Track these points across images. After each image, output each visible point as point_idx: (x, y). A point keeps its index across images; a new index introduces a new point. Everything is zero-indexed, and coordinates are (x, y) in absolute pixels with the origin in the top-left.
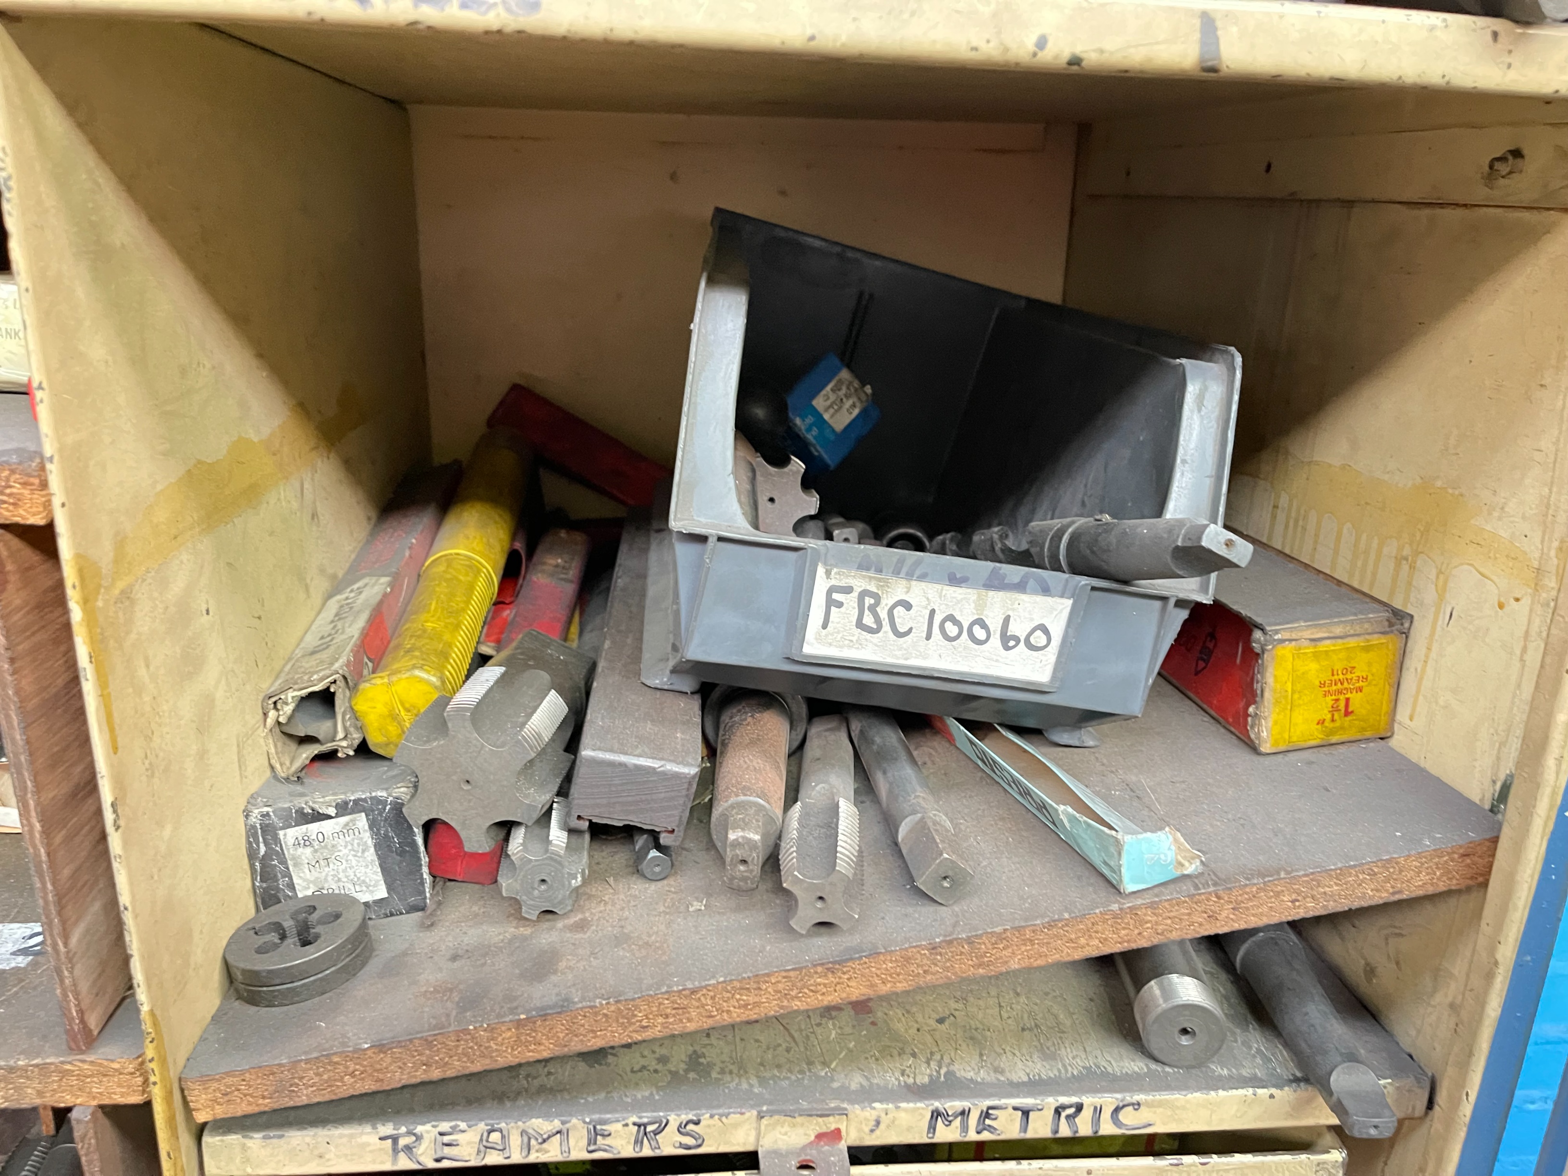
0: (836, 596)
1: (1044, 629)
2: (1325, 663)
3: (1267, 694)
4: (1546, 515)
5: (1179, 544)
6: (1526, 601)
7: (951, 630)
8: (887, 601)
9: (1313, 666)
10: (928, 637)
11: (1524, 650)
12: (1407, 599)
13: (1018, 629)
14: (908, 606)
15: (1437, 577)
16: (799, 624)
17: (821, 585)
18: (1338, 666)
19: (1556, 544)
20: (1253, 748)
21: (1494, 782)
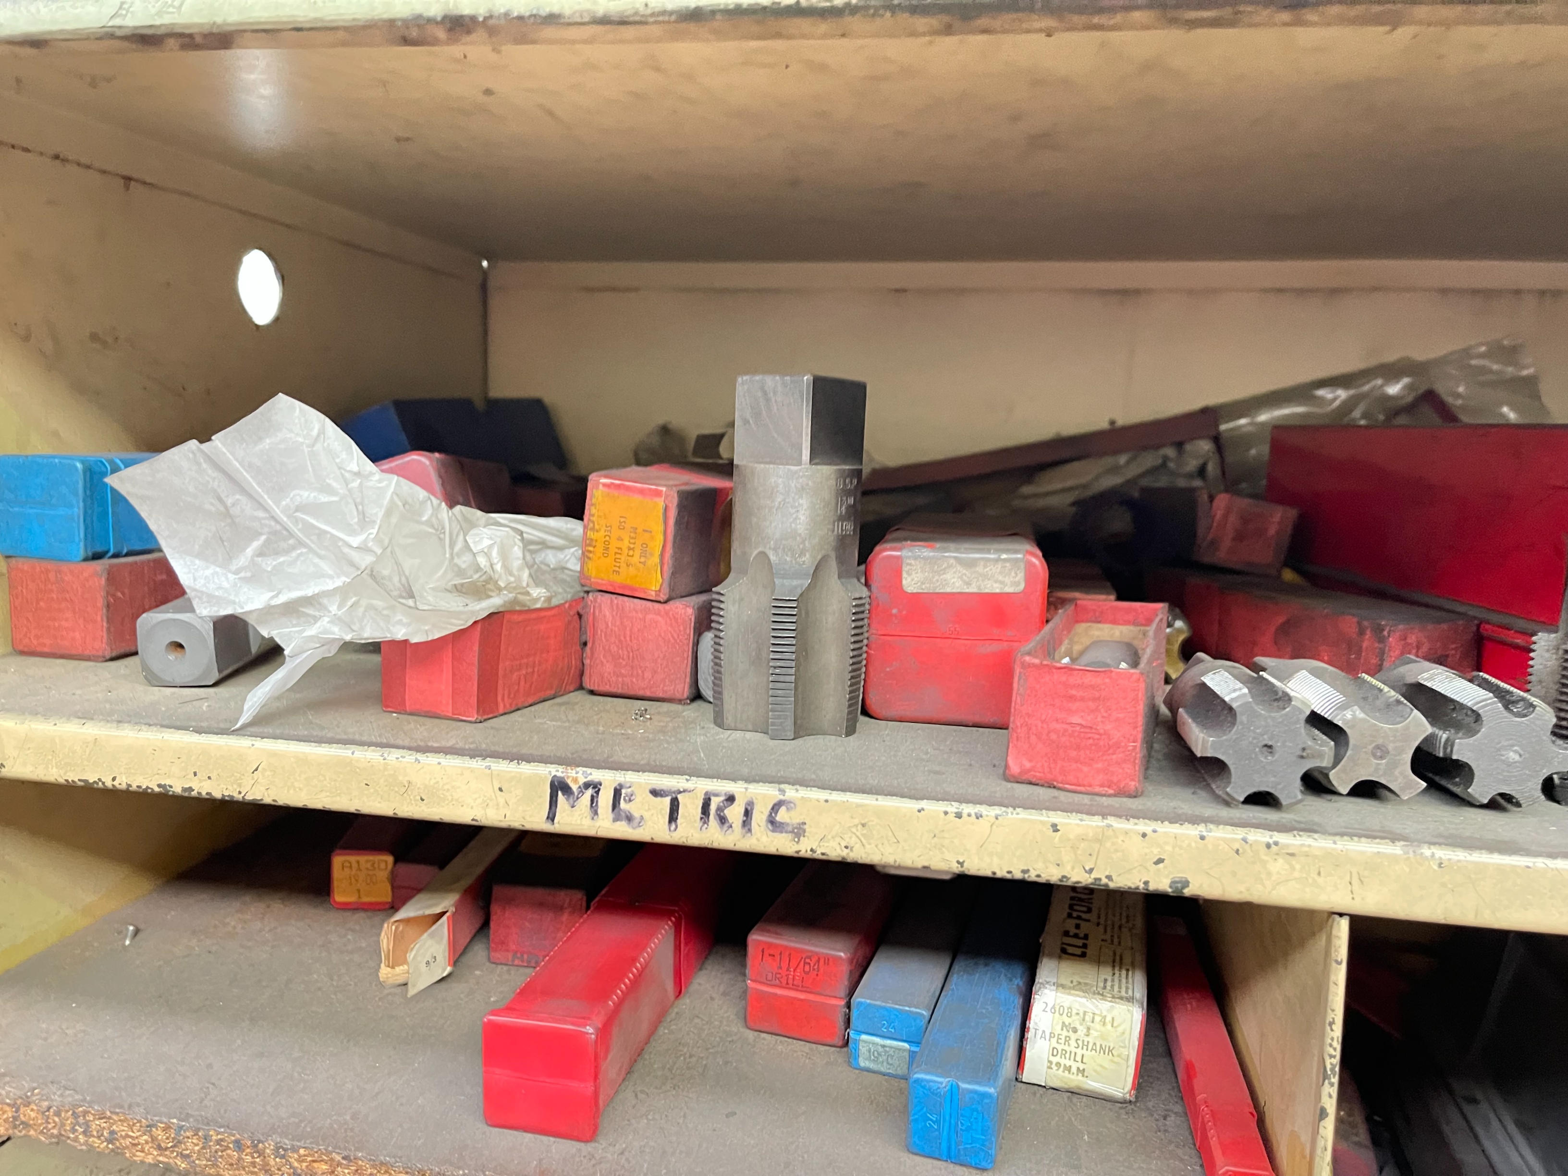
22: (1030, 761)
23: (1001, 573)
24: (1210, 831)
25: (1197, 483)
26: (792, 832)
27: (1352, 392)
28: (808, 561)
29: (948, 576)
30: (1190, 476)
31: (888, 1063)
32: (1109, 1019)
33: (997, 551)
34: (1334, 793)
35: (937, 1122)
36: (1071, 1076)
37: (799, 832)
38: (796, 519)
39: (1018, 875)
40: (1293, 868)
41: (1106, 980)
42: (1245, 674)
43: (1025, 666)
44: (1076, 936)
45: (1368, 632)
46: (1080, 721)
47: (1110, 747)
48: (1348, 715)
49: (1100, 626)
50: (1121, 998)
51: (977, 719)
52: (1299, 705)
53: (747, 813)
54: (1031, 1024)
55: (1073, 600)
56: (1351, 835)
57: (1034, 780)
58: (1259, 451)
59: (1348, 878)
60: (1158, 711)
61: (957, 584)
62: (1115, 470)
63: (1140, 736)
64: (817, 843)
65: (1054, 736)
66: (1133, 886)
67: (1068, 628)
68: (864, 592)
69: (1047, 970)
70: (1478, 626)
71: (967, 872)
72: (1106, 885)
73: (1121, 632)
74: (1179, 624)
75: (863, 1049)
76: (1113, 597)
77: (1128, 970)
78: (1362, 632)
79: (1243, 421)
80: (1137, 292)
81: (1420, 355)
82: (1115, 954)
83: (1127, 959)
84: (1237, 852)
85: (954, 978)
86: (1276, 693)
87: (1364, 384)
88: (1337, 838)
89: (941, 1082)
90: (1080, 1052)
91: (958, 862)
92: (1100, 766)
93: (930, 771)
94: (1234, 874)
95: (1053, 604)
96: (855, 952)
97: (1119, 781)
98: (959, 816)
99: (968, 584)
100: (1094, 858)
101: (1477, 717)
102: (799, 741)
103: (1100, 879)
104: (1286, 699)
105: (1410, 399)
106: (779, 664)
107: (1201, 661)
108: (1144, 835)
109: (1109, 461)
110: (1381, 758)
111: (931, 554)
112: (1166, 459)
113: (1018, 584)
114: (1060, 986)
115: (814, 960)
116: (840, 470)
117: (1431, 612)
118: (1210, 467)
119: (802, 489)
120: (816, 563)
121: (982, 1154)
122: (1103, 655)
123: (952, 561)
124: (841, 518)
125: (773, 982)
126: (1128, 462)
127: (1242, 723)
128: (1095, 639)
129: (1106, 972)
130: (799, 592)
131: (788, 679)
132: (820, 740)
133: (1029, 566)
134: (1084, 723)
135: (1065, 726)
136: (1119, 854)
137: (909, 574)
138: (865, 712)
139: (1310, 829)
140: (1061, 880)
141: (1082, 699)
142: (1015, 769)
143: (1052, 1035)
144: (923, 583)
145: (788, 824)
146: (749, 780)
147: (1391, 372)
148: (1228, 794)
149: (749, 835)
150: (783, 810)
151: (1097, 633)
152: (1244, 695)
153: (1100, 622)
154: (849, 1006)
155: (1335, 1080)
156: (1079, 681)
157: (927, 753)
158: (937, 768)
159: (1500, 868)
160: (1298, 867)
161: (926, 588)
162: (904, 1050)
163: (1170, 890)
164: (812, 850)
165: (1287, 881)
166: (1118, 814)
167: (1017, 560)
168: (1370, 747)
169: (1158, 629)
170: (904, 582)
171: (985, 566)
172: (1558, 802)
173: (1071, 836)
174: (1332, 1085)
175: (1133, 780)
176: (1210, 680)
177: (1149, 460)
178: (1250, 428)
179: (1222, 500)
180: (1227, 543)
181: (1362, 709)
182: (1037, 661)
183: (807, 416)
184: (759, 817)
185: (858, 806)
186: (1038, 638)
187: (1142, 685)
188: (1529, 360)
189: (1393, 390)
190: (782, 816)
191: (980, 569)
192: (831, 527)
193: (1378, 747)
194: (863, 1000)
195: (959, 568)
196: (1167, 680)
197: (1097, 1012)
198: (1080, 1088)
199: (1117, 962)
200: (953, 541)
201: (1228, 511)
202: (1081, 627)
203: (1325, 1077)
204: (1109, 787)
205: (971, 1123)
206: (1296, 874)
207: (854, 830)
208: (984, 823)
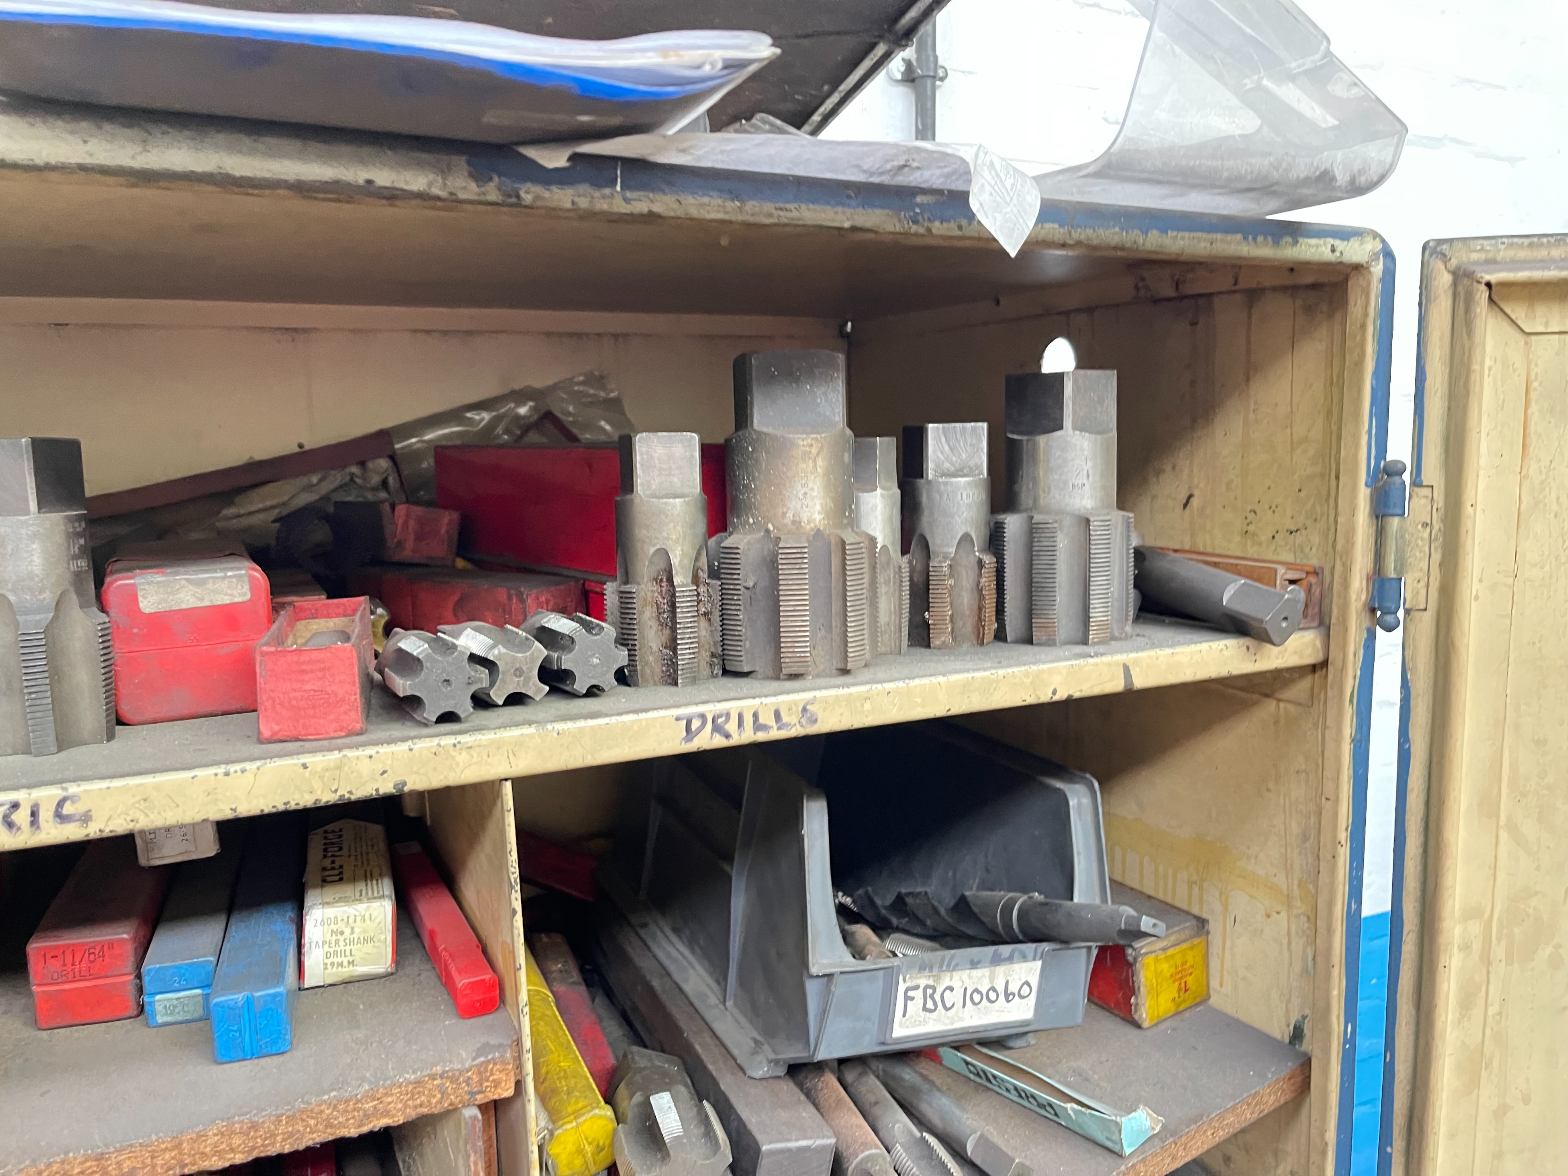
0: (910, 994)
1: (1027, 983)
2: (1172, 962)
3: (1142, 989)
4: (1286, 864)
5: (1123, 927)
6: (1284, 914)
7: (976, 997)
8: (939, 990)
9: (1165, 966)
10: (964, 1006)
11: (1289, 943)
12: (1201, 909)
13: (1013, 988)
14: (951, 989)
15: (1220, 897)
16: (890, 1018)
17: (902, 987)
18: (1179, 963)
19: (1296, 882)
20: (1138, 1026)
21: (1288, 1025)
22: (278, 724)
23: (229, 587)
24: (415, 744)
25: (383, 495)
26: (80, 820)
27: (494, 414)
28: (48, 597)
29: (182, 595)
30: (374, 489)
31: (185, 1012)
32: (367, 917)
33: (221, 570)
34: (496, 706)
35: (239, 1030)
36: (344, 970)
37: (86, 818)
38: (31, 562)
39: (281, 808)
40: (472, 756)
41: (361, 891)
42: (428, 637)
43: (263, 654)
44: (333, 869)
45: (514, 597)
46: (312, 687)
47: (338, 702)
48: (496, 652)
49: (317, 620)
50: (375, 898)
51: (225, 708)
52: (463, 649)
53: (34, 814)
54: (306, 940)
55: (290, 603)
56: (505, 727)
57: (283, 738)
58: (427, 464)
59: (506, 754)
60: (373, 678)
61: (191, 601)
62: (309, 487)
63: (358, 691)
64: (104, 824)
65: (294, 703)
66: (368, 794)
67: (291, 624)
68: (103, 618)
69: (312, 898)
70: (583, 585)
71: (241, 816)
72: (349, 798)
73: (335, 624)
74: (380, 611)
75: (159, 1008)
76: (324, 597)
77: (377, 880)
78: (510, 598)
79: (414, 440)
80: (305, 331)
81: (539, 382)
82: (365, 871)
83: (376, 872)
84: (435, 754)
85: (232, 929)
86: (448, 645)
87: (501, 408)
88: (497, 731)
89: (239, 997)
90: (348, 948)
91: (231, 809)
92: (332, 717)
93: (195, 751)
94: (435, 769)
95: (276, 608)
96: (137, 931)
97: (348, 725)
98: (227, 774)
99: (201, 599)
100: (337, 781)
101: (573, 640)
102: (64, 754)
103: (344, 795)
104: (454, 647)
105: (535, 417)
106: (33, 690)
107: (397, 633)
108: (371, 757)
109: (303, 481)
110: (520, 676)
111: (164, 579)
112: (352, 475)
113: (244, 594)
114: (325, 904)
115: (98, 948)
116: (67, 516)
117: (550, 577)
118: (390, 480)
119: (33, 537)
120: (56, 599)
121: (280, 1041)
122: (323, 641)
123: (183, 582)
124: (75, 557)
125: (60, 980)
126: (320, 481)
127: (427, 668)
128: (314, 632)
129: (361, 886)
130: (44, 624)
131: (45, 701)
132: (83, 749)
133: (252, 579)
134: (316, 688)
135: (302, 693)
136: (355, 774)
137: (144, 597)
138: (120, 722)
139: (479, 729)
140: (315, 803)
141: (312, 671)
142: (266, 733)
143: (324, 943)
144: (159, 604)
145: (75, 815)
146: (30, 787)
147: (520, 396)
148: (425, 718)
149: (38, 831)
150: (68, 804)
151: (315, 627)
152: (426, 649)
153: (316, 618)
154: (139, 976)
155: (518, 888)
156: (307, 658)
157: (187, 740)
158: (200, 747)
159: (592, 728)
160: (475, 755)
161: (163, 607)
162: (199, 995)
163: (394, 791)
164: (100, 831)
165: (470, 765)
166: (350, 747)
167: (241, 576)
168: (512, 671)
169: (362, 617)
170: (141, 605)
171: (214, 584)
172: (629, 686)
173: (319, 769)
174: (516, 891)
175: (358, 722)
176: (404, 645)
177: (337, 478)
178: (419, 445)
179: (401, 510)
180: (410, 544)
181: (504, 646)
182: (272, 649)
183: (30, 474)
184: (46, 815)
185: (138, 786)
186: (269, 633)
187: (355, 654)
188: (613, 386)
189: (523, 411)
190: (67, 809)
191: (210, 586)
192: (66, 565)
193: (517, 670)
194: (152, 966)
195: (191, 587)
196: (377, 655)
197: (357, 914)
198: (352, 977)
199: (368, 876)
200: (183, 566)
201: (408, 516)
202: (301, 625)
203: (512, 887)
204: (341, 731)
205: (268, 1021)
206: (474, 760)
207: (137, 805)
208: (249, 776)
